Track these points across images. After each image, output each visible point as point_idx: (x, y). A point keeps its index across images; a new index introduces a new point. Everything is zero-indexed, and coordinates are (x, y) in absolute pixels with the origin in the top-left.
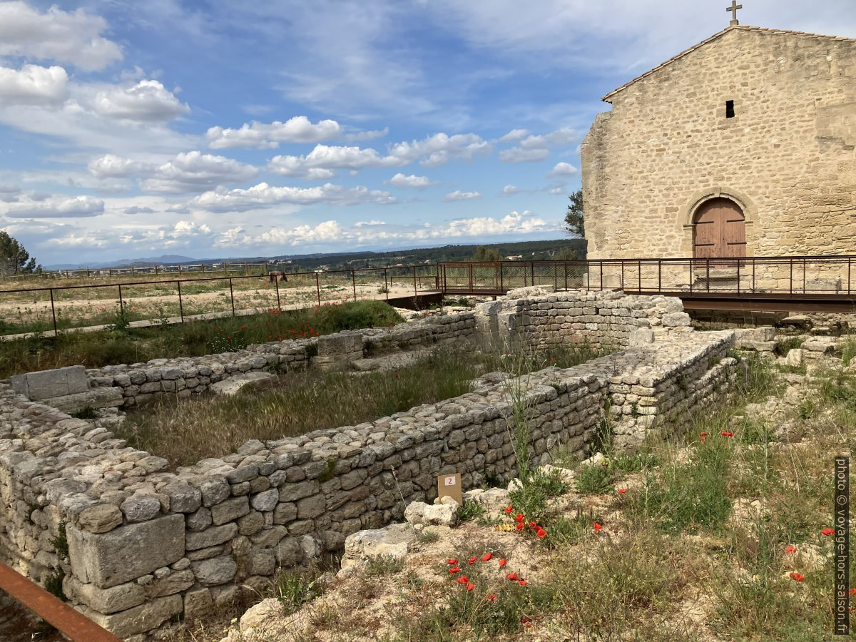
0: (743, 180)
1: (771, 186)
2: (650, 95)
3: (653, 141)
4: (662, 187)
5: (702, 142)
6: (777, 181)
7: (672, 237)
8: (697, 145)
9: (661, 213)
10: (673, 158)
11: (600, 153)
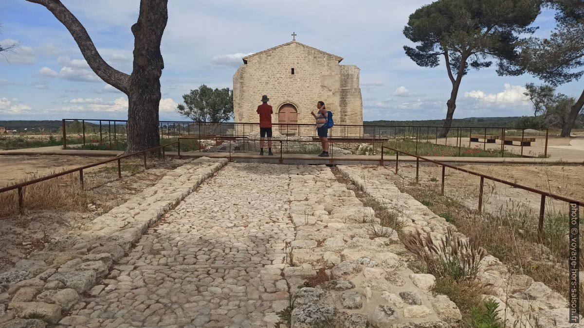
0: (297, 98)
2: (263, 60)
3: (264, 79)
5: (283, 82)
6: (308, 100)
10: (272, 86)
11: (242, 81)
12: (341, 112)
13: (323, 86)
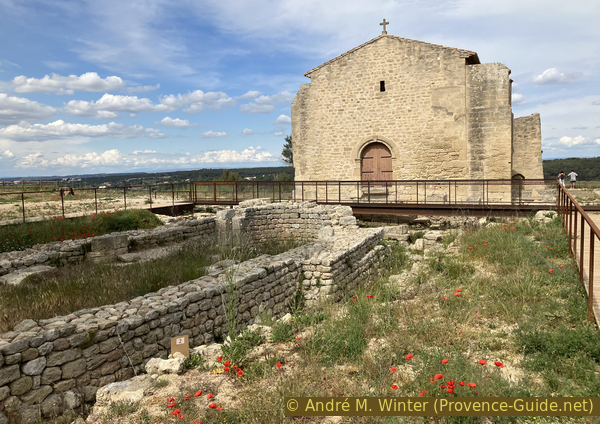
1: (407, 135)
2: (334, 74)
4: (342, 135)
5: (367, 106)
6: (410, 133)
7: (348, 167)
8: (363, 108)
9: (341, 151)
10: (349, 115)
11: (303, 110)
12: (472, 152)
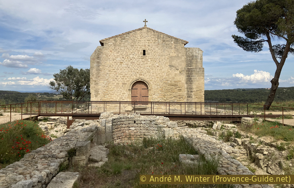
0: (148, 76)
2: (118, 43)
3: (118, 59)
4: (121, 76)
6: (158, 77)
7: (124, 93)
8: (134, 63)
9: (121, 85)
10: (126, 66)
13: (170, 66)
